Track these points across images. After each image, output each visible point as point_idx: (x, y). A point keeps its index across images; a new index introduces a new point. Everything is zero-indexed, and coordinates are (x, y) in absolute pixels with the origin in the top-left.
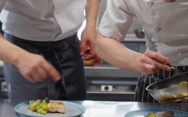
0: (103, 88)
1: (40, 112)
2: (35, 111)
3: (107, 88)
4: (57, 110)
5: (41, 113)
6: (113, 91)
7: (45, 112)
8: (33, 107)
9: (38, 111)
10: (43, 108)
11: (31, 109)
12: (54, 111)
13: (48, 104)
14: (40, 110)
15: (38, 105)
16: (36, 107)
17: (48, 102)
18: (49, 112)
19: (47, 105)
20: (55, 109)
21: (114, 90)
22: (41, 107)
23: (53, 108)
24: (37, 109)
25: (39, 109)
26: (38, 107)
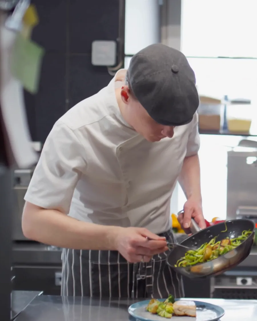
0: (239, 281)
1: (162, 315)
2: (156, 313)
3: (244, 282)
4: (186, 313)
5: (164, 316)
6: (253, 285)
7: (170, 315)
8: (152, 309)
9: (160, 314)
10: (167, 310)
11: (150, 310)
12: (182, 313)
13: (173, 304)
14: (163, 313)
15: (160, 305)
16: (157, 308)
17: (173, 301)
18: (174, 315)
19: (172, 306)
20: (184, 311)
21: (254, 283)
22: (164, 309)
23: (181, 309)
24: (158, 311)
25: (161, 311)
26: (160, 308)
